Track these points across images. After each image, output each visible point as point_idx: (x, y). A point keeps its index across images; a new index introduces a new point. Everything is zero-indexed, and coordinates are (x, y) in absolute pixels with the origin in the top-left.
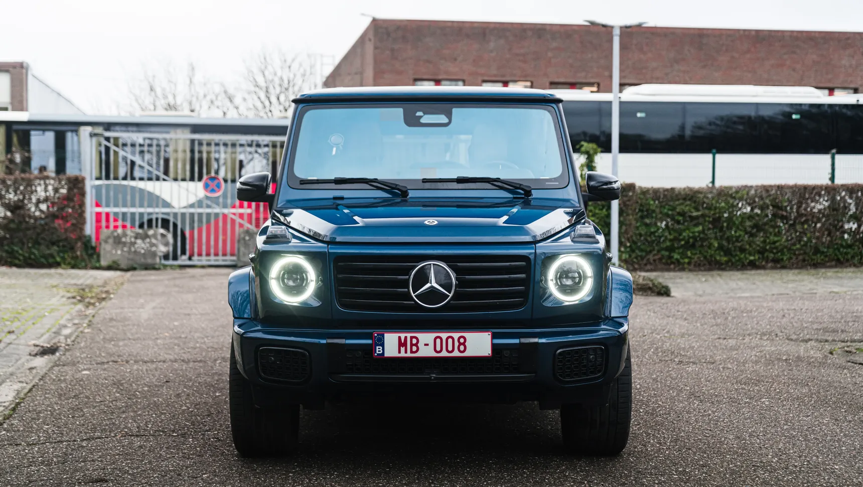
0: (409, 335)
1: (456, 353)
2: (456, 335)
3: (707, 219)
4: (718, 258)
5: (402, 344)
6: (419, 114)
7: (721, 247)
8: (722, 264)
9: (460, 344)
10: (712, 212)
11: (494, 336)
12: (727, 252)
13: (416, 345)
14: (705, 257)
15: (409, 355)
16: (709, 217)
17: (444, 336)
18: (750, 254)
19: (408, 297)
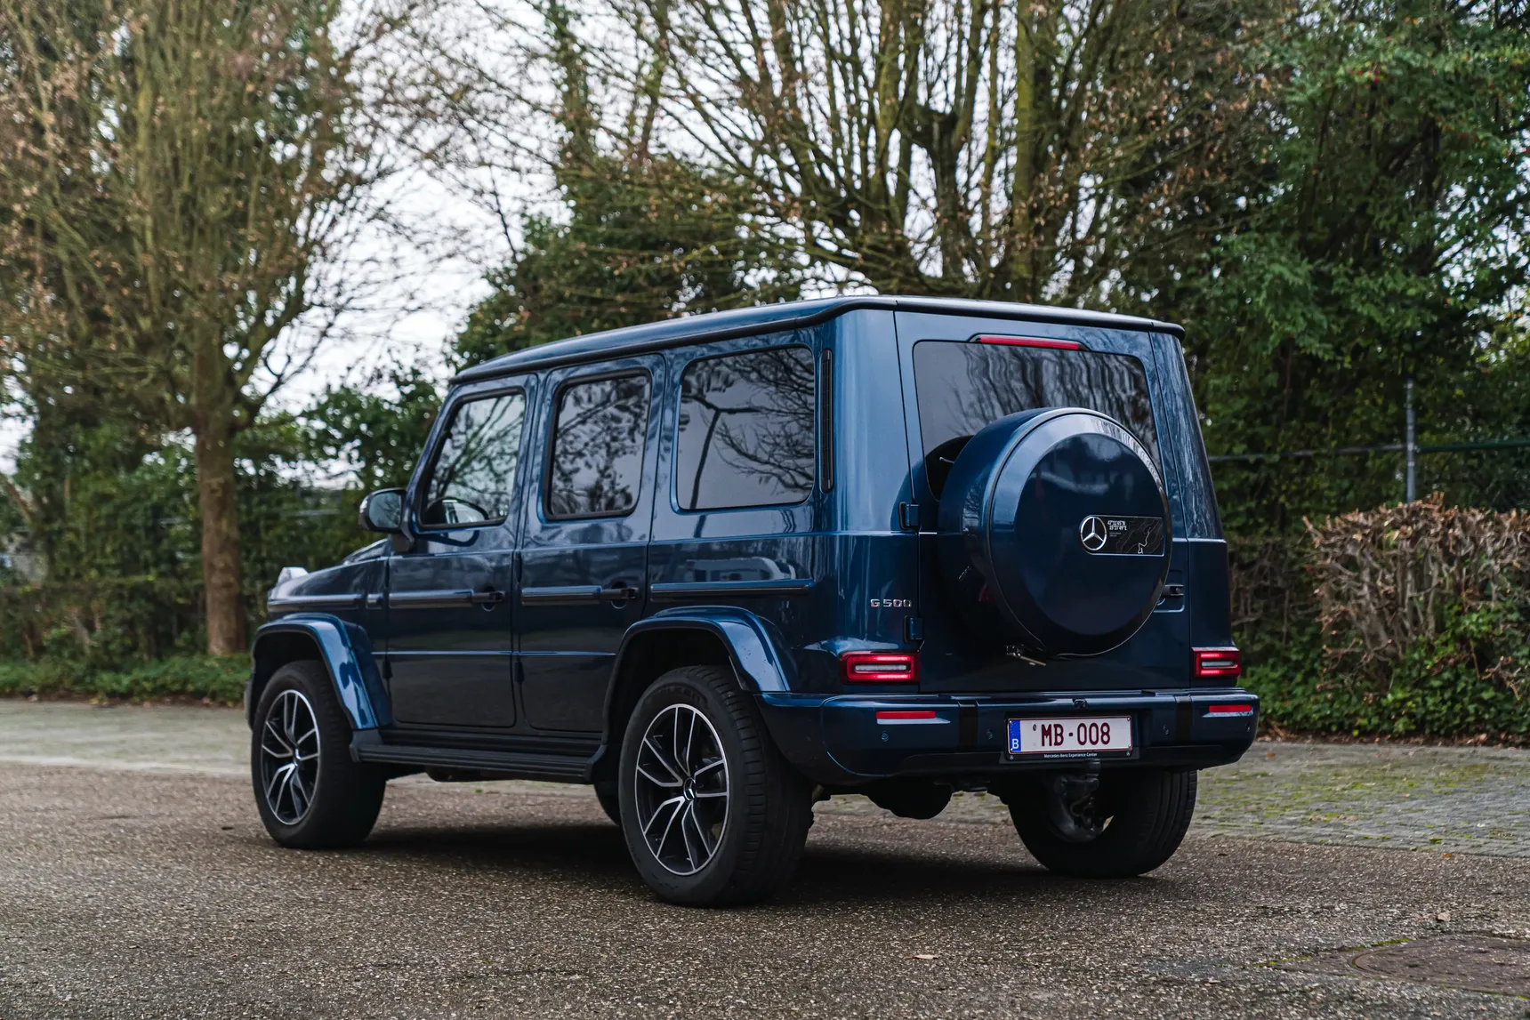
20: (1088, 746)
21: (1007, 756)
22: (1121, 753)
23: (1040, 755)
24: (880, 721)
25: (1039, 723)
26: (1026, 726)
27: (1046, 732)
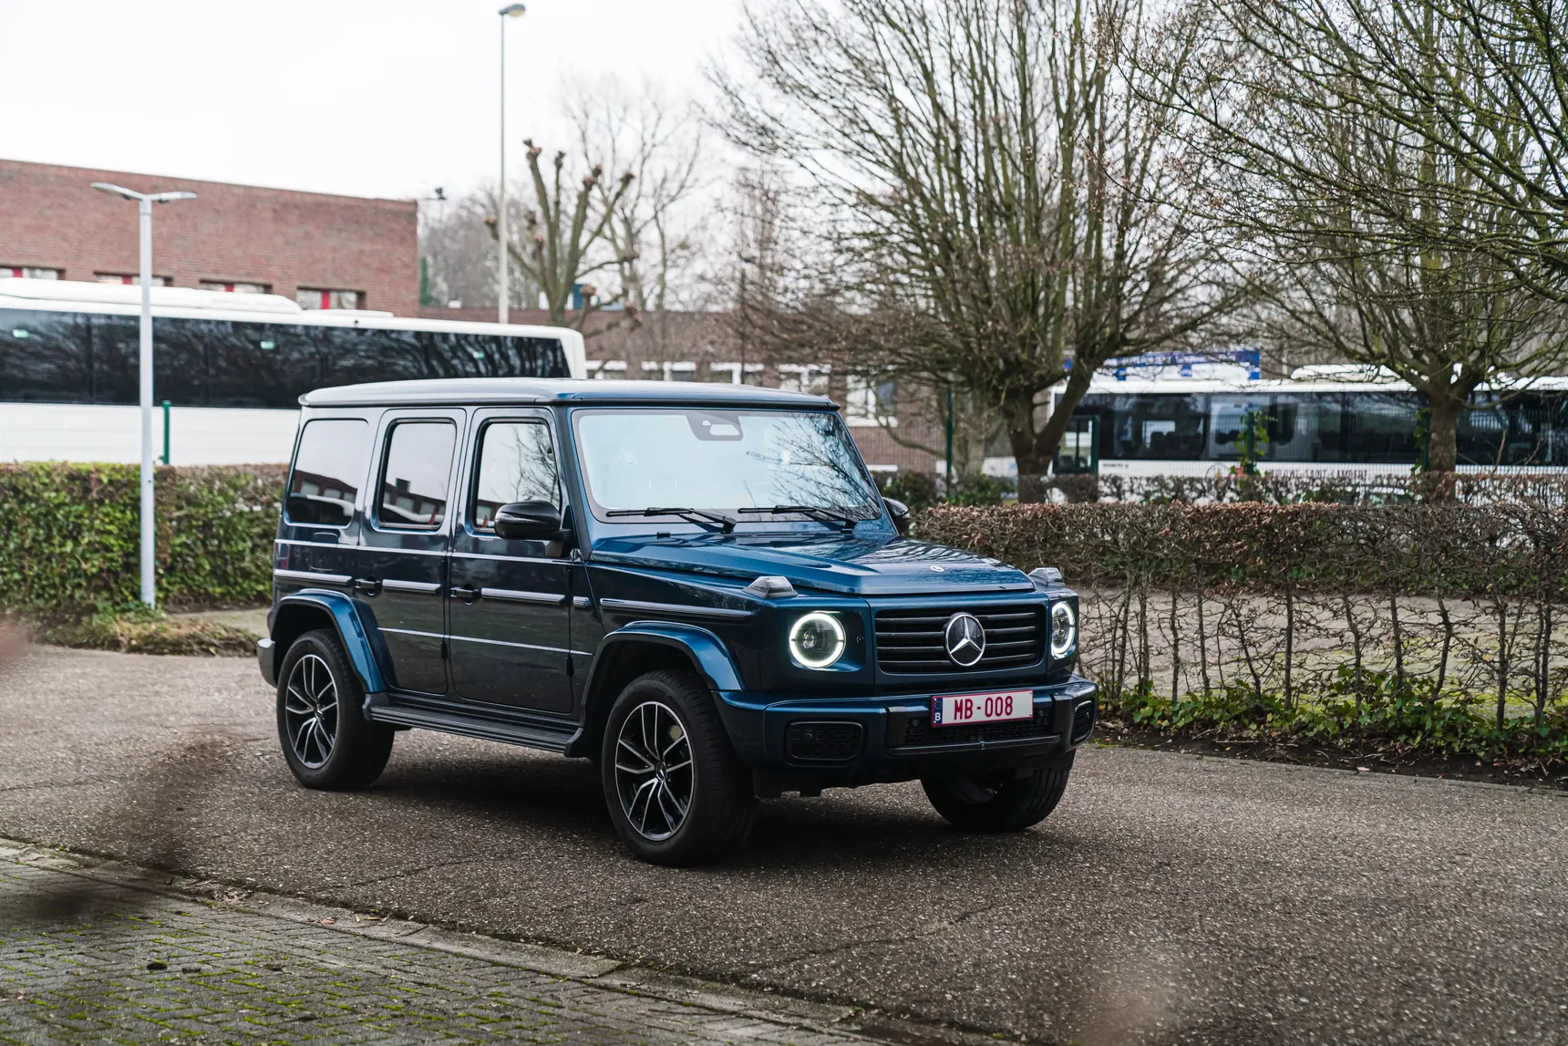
0: (964, 698)
1: (1004, 716)
2: (1004, 696)
3: (194, 523)
4: (210, 590)
5: (958, 709)
6: (706, 423)
7: (213, 572)
8: (215, 600)
9: (1008, 705)
10: (202, 511)
11: (1036, 694)
12: (223, 579)
13: (970, 709)
14: (190, 588)
15: (964, 720)
16: (197, 520)
17: (994, 697)
18: (258, 582)
19: (944, 655)
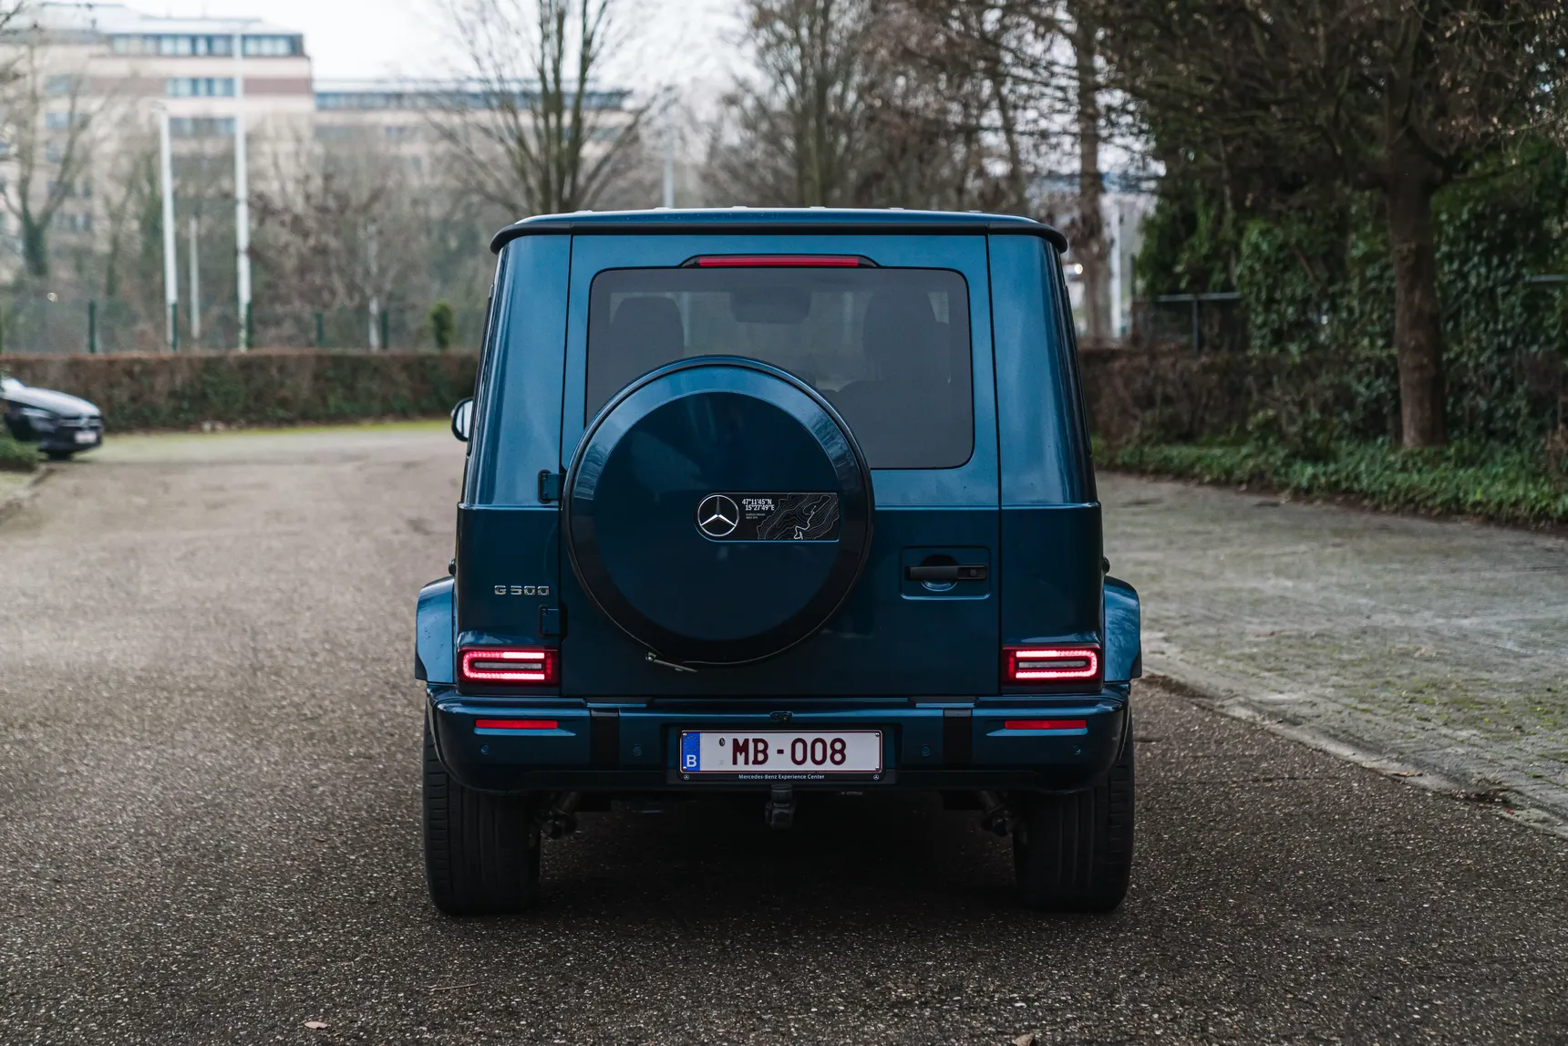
20: (809, 766)
21: (680, 776)
22: (866, 776)
23: (733, 776)
24: (479, 731)
25: (729, 738)
26: (708, 741)
27: (739, 748)
